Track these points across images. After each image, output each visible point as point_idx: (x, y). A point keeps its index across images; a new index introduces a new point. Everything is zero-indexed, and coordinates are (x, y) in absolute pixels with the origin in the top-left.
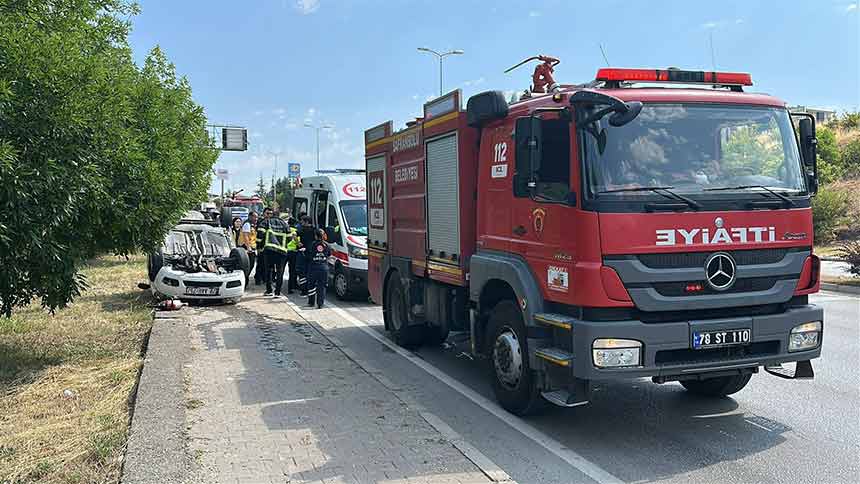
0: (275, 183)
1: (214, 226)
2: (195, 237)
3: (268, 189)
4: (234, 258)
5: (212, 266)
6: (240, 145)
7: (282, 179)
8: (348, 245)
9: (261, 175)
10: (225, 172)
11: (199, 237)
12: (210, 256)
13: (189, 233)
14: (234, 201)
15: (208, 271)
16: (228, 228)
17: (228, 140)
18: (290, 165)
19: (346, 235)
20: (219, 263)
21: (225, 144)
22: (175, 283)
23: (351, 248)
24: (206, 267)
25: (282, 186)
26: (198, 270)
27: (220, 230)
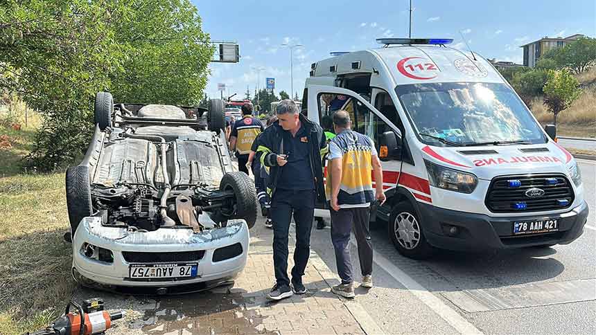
0: (257, 92)
1: (198, 128)
2: (165, 148)
3: (252, 97)
4: (229, 193)
5: (185, 212)
6: (234, 58)
7: (262, 90)
8: (428, 163)
9: (248, 87)
10: (224, 86)
11: (171, 148)
12: (185, 187)
13: (156, 140)
14: (230, 103)
15: (179, 224)
16: (218, 133)
17: (224, 53)
18: (268, 79)
19: (421, 146)
20: (199, 202)
21: (221, 57)
22: (105, 256)
23: (434, 169)
24: (173, 215)
25: (262, 95)
26: (158, 223)
27: (206, 135)
